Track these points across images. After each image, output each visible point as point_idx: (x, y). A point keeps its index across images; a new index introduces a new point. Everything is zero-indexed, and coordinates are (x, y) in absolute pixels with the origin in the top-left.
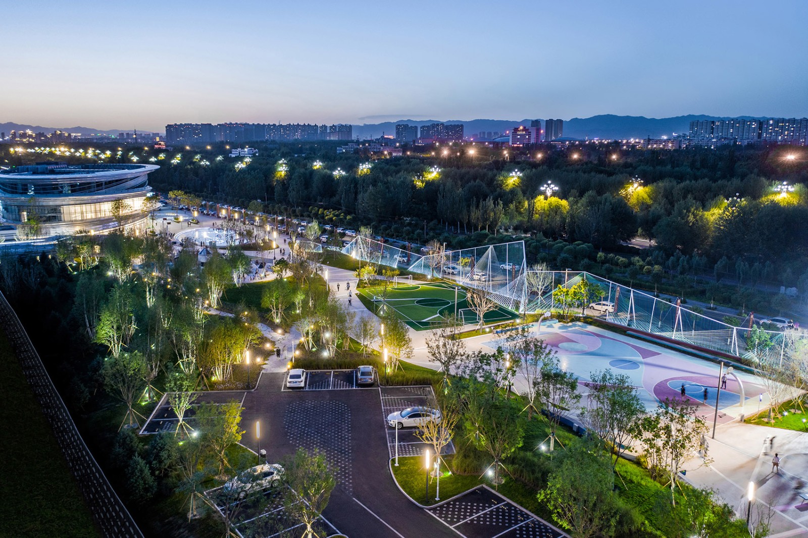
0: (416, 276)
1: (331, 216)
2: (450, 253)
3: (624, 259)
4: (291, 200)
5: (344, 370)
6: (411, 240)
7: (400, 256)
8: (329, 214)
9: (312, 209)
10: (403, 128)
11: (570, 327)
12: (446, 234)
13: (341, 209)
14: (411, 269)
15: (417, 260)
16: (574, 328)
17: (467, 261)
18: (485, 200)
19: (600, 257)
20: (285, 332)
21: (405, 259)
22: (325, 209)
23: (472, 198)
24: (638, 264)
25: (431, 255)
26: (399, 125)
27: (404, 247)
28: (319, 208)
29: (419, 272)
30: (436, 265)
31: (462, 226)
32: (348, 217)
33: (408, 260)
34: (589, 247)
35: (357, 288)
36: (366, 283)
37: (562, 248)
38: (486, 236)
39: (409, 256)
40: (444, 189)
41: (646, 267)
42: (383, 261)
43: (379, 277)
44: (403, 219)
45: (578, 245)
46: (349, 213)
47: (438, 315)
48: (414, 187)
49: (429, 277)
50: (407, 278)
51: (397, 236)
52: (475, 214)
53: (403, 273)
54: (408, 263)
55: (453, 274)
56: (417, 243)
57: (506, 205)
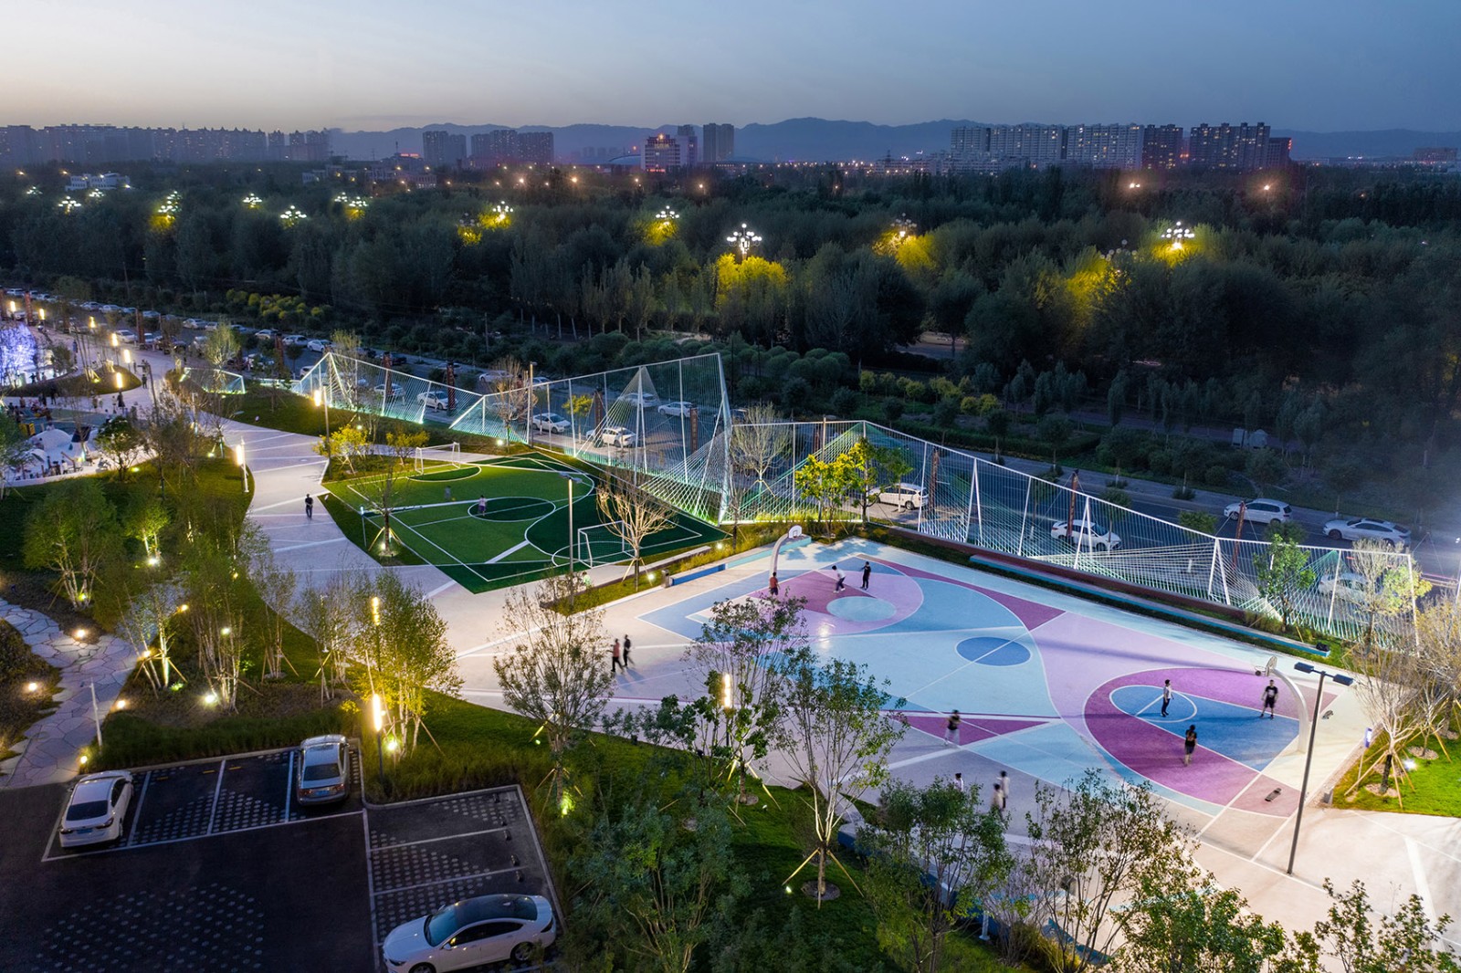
0: (469, 443)
1: (276, 309)
2: (546, 385)
3: (917, 384)
4: (183, 277)
5: (260, 753)
6: (455, 357)
7: (431, 396)
8: (274, 305)
9: (233, 295)
10: (436, 137)
11: (839, 552)
12: (533, 343)
13: (298, 293)
14: (456, 424)
15: (471, 404)
16: (850, 556)
17: (585, 402)
18: (612, 265)
19: (867, 381)
20: (99, 631)
21: (444, 402)
22: (263, 294)
23: (585, 262)
24: (947, 393)
25: (502, 393)
26: (428, 133)
27: (438, 376)
28: (250, 293)
29: (476, 432)
30: (515, 415)
31: (566, 323)
32: (315, 311)
33: (451, 404)
34: (841, 360)
35: (324, 480)
36: (346, 467)
37: (785, 364)
38: (619, 343)
39: (451, 395)
40: (524, 244)
41: (965, 400)
42: (392, 407)
43: (380, 450)
44: (437, 311)
45: (818, 356)
46: (318, 302)
47: (527, 542)
48: (458, 243)
49: (500, 443)
50: (450, 449)
51: (426, 350)
52: (594, 297)
53: (438, 436)
54: (451, 411)
55: (554, 432)
56: (471, 364)
57: (656, 274)
